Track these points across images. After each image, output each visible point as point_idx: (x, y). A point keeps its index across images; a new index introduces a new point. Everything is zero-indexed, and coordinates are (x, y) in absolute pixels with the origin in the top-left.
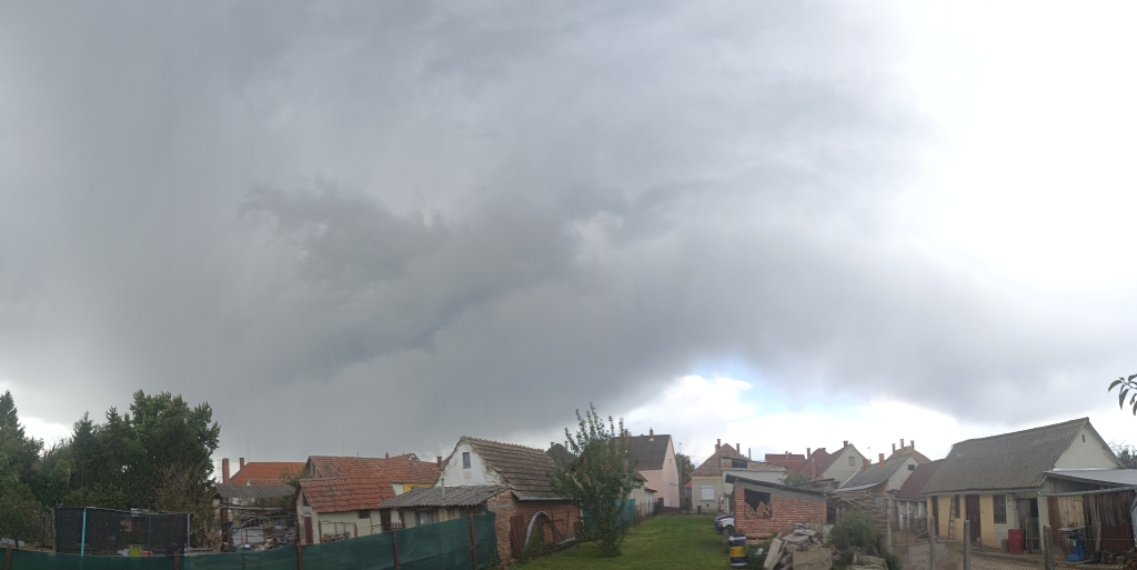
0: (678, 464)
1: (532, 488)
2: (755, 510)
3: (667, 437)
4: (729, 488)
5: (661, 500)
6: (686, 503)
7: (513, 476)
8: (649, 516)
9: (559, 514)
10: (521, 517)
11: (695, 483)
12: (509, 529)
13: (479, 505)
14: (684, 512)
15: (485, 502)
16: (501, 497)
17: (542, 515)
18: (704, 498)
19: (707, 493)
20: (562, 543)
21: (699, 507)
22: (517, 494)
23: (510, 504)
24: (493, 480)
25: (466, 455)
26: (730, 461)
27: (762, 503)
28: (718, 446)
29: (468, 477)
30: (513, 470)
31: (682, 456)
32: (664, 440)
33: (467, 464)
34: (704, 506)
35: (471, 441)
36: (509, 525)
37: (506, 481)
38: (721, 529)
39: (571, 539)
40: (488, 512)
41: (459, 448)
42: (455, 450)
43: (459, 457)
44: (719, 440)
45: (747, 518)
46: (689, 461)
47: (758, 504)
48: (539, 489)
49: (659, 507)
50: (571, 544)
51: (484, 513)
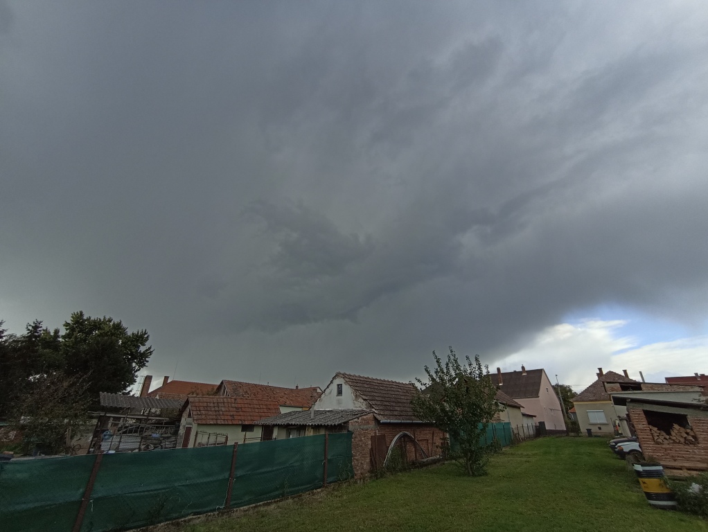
0: (557, 394)
1: (396, 413)
2: (669, 434)
3: (541, 371)
4: (622, 410)
5: (542, 424)
6: (573, 427)
7: (379, 403)
8: (529, 438)
9: (422, 435)
10: (383, 437)
11: (579, 408)
12: (370, 447)
13: (339, 425)
14: (573, 434)
15: (347, 423)
16: (364, 419)
17: (405, 436)
18: (592, 421)
19: (596, 417)
20: (425, 460)
21: (589, 431)
22: (378, 417)
23: (372, 425)
24: (360, 405)
25: (339, 387)
26: (618, 385)
27: (676, 426)
28: (600, 374)
29: (339, 403)
30: (380, 399)
31: (561, 386)
32: (539, 373)
33: (340, 392)
34: (594, 430)
35: (344, 376)
36: (370, 442)
37: (371, 406)
38: (622, 454)
39: (435, 457)
40: (348, 431)
41: (334, 381)
42: (332, 382)
43: (334, 387)
44: (600, 369)
45: (658, 443)
46: (570, 390)
47: (671, 427)
48: (404, 413)
49: (540, 430)
50: (435, 462)
51: (345, 432)
